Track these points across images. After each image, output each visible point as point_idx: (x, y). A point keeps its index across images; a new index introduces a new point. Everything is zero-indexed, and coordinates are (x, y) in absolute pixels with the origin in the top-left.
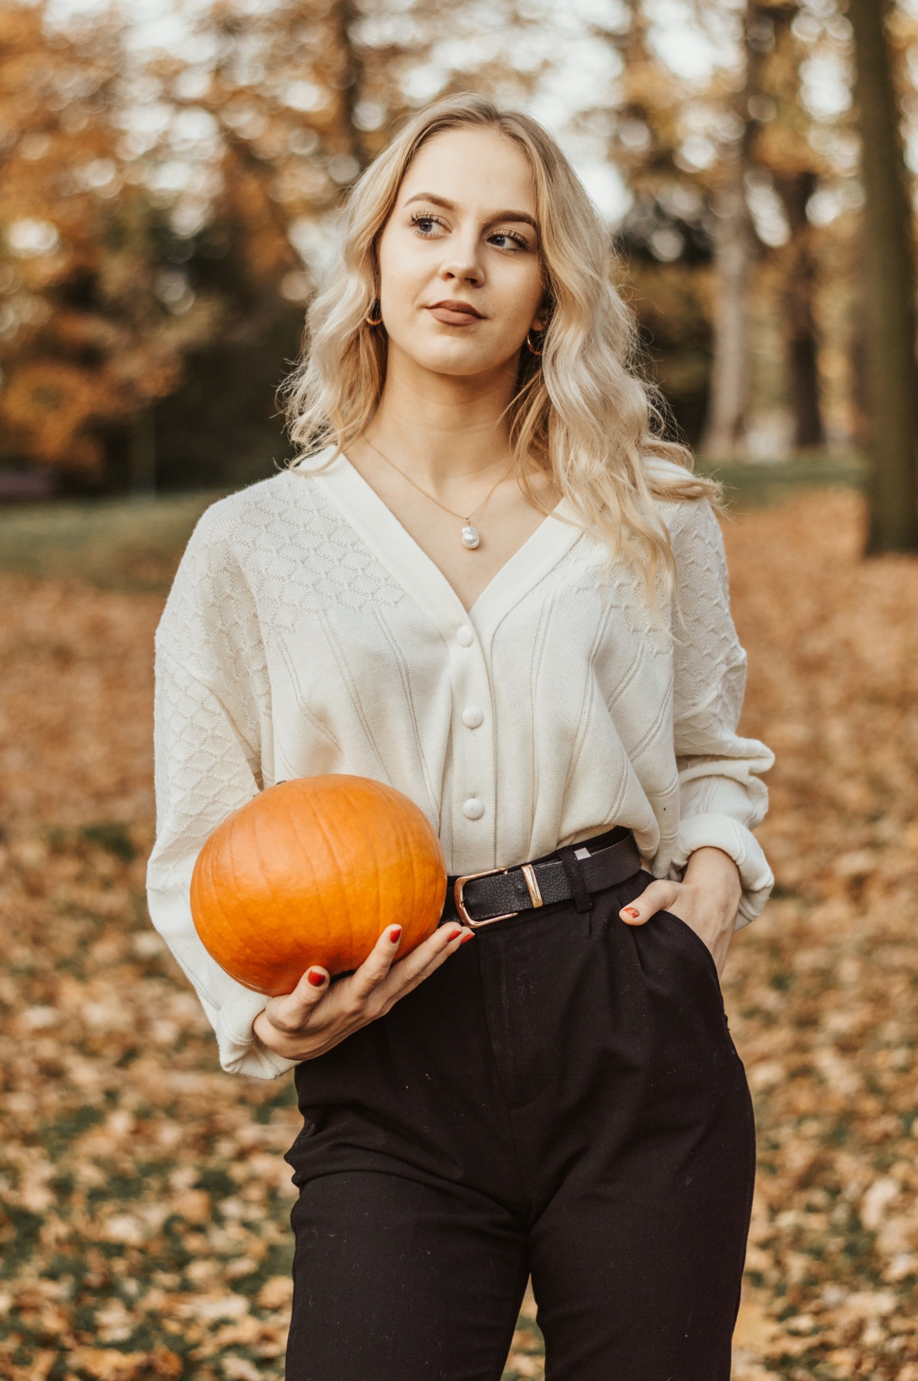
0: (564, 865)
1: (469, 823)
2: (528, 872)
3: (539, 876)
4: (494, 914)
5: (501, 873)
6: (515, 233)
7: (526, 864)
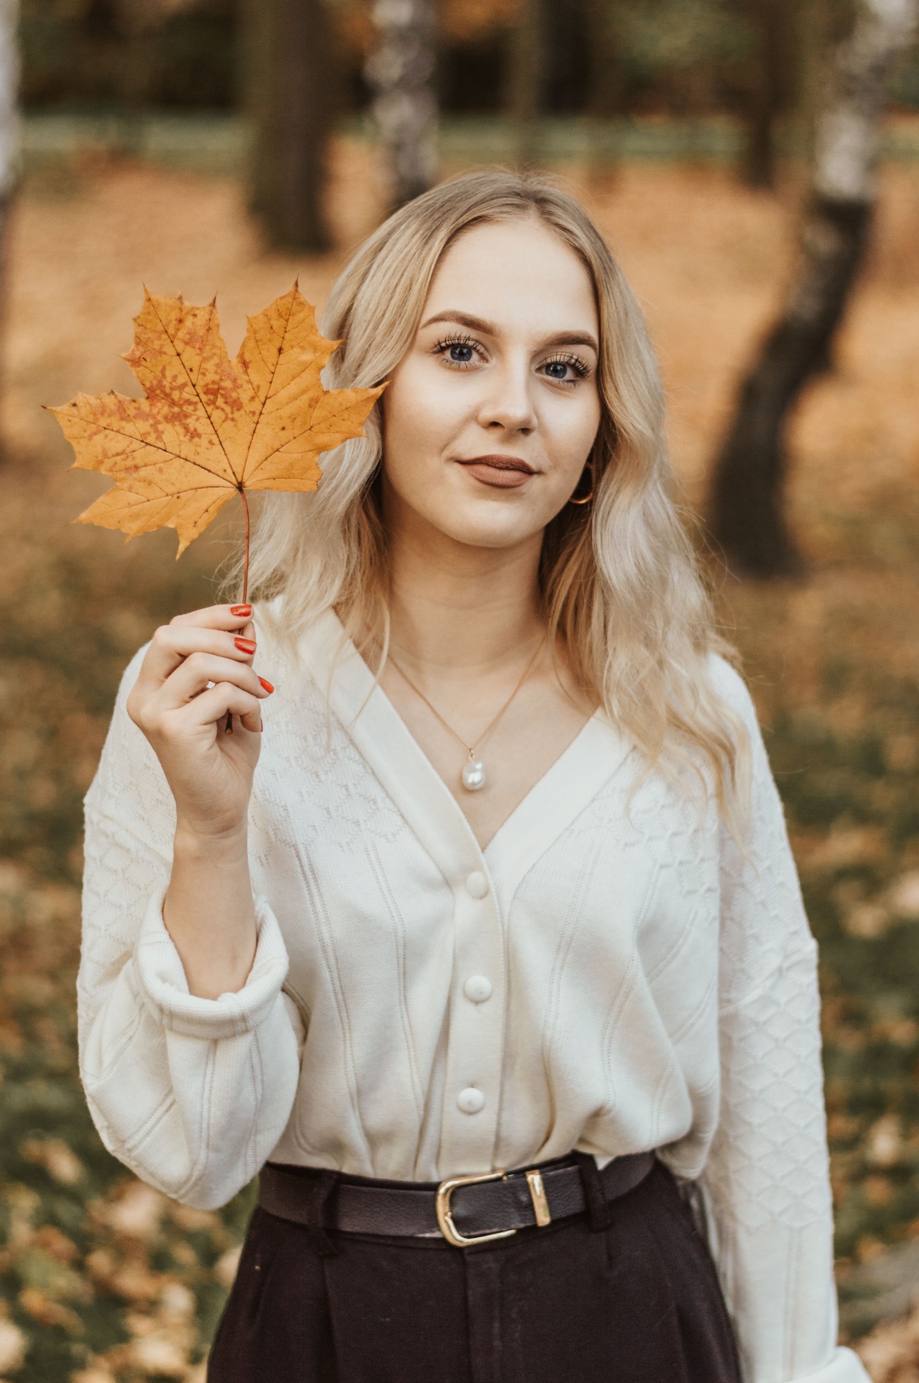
0: (580, 1171)
1: (463, 1117)
2: (535, 1179)
3: (547, 1183)
4: (488, 1231)
5: (499, 1179)
6: (577, 360)
7: (532, 1168)
